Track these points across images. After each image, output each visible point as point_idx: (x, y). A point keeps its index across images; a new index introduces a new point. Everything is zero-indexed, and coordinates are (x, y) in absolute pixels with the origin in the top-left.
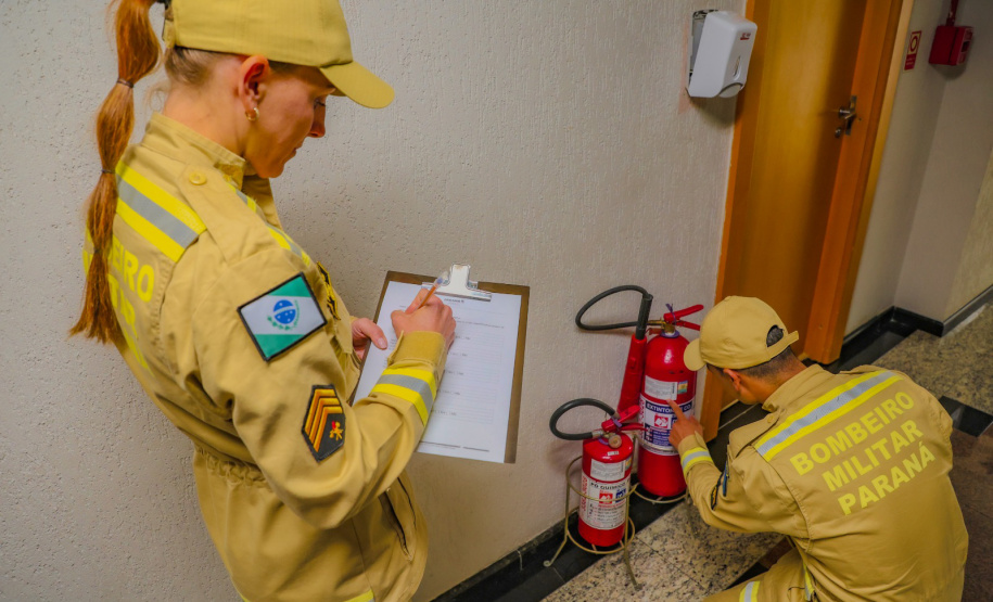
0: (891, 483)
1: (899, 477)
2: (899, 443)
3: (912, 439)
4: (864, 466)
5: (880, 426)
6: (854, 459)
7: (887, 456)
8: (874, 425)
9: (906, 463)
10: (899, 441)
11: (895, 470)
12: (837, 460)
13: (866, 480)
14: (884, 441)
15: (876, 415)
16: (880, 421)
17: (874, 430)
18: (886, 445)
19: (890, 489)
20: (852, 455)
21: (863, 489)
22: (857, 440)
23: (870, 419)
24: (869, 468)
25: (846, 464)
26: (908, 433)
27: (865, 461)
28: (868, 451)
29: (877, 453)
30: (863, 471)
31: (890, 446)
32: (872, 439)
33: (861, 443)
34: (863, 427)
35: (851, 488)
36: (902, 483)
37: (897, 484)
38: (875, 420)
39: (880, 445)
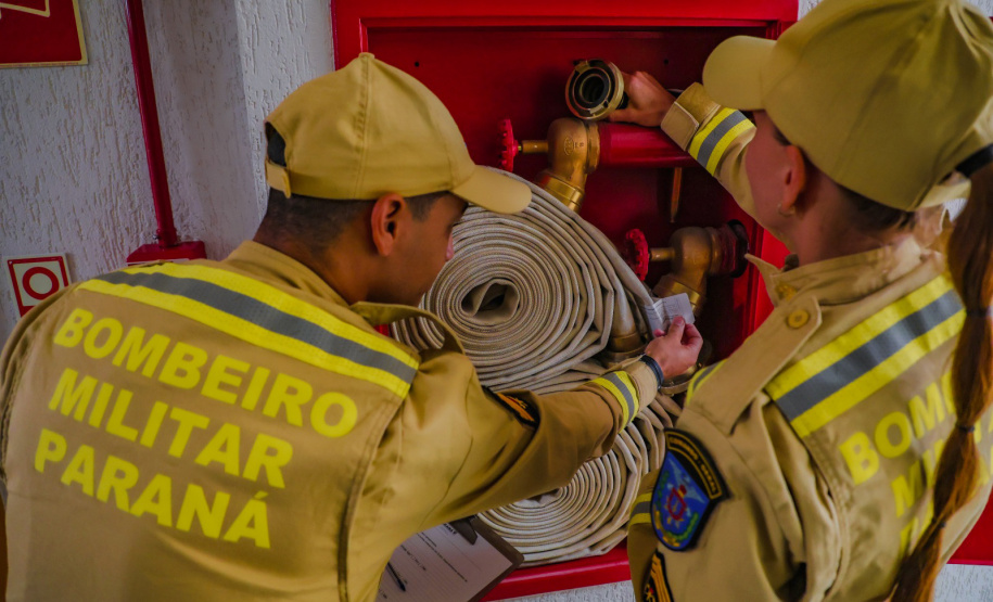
0: (134, 494)
1: (156, 499)
2: (222, 452)
3: (251, 473)
4: (127, 421)
5: (230, 398)
6: (125, 397)
7: (177, 449)
8: (223, 386)
9: (195, 494)
10: (224, 448)
11: (162, 484)
12: (104, 371)
13: (106, 445)
14: (203, 422)
15: (247, 379)
16: (241, 391)
17: (211, 390)
18: (196, 432)
19: (122, 502)
20: (128, 387)
21: (86, 453)
22: (167, 377)
23: (229, 371)
24: (130, 434)
25: (107, 389)
26: (257, 458)
27: (136, 418)
28: (159, 409)
29: (169, 427)
30: (116, 427)
31: (200, 438)
32: (191, 398)
33: (167, 388)
34: (204, 372)
35: (75, 431)
36: (150, 518)
37: (141, 507)
38: (236, 381)
39: (189, 421)
